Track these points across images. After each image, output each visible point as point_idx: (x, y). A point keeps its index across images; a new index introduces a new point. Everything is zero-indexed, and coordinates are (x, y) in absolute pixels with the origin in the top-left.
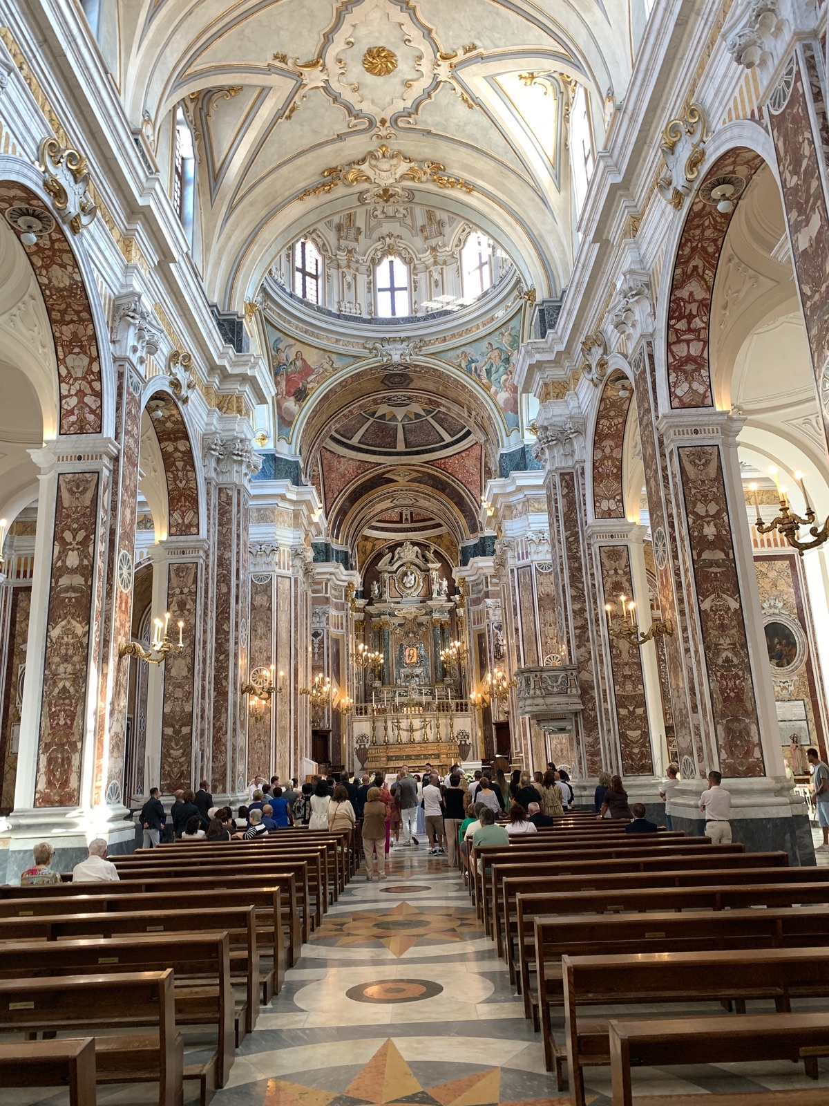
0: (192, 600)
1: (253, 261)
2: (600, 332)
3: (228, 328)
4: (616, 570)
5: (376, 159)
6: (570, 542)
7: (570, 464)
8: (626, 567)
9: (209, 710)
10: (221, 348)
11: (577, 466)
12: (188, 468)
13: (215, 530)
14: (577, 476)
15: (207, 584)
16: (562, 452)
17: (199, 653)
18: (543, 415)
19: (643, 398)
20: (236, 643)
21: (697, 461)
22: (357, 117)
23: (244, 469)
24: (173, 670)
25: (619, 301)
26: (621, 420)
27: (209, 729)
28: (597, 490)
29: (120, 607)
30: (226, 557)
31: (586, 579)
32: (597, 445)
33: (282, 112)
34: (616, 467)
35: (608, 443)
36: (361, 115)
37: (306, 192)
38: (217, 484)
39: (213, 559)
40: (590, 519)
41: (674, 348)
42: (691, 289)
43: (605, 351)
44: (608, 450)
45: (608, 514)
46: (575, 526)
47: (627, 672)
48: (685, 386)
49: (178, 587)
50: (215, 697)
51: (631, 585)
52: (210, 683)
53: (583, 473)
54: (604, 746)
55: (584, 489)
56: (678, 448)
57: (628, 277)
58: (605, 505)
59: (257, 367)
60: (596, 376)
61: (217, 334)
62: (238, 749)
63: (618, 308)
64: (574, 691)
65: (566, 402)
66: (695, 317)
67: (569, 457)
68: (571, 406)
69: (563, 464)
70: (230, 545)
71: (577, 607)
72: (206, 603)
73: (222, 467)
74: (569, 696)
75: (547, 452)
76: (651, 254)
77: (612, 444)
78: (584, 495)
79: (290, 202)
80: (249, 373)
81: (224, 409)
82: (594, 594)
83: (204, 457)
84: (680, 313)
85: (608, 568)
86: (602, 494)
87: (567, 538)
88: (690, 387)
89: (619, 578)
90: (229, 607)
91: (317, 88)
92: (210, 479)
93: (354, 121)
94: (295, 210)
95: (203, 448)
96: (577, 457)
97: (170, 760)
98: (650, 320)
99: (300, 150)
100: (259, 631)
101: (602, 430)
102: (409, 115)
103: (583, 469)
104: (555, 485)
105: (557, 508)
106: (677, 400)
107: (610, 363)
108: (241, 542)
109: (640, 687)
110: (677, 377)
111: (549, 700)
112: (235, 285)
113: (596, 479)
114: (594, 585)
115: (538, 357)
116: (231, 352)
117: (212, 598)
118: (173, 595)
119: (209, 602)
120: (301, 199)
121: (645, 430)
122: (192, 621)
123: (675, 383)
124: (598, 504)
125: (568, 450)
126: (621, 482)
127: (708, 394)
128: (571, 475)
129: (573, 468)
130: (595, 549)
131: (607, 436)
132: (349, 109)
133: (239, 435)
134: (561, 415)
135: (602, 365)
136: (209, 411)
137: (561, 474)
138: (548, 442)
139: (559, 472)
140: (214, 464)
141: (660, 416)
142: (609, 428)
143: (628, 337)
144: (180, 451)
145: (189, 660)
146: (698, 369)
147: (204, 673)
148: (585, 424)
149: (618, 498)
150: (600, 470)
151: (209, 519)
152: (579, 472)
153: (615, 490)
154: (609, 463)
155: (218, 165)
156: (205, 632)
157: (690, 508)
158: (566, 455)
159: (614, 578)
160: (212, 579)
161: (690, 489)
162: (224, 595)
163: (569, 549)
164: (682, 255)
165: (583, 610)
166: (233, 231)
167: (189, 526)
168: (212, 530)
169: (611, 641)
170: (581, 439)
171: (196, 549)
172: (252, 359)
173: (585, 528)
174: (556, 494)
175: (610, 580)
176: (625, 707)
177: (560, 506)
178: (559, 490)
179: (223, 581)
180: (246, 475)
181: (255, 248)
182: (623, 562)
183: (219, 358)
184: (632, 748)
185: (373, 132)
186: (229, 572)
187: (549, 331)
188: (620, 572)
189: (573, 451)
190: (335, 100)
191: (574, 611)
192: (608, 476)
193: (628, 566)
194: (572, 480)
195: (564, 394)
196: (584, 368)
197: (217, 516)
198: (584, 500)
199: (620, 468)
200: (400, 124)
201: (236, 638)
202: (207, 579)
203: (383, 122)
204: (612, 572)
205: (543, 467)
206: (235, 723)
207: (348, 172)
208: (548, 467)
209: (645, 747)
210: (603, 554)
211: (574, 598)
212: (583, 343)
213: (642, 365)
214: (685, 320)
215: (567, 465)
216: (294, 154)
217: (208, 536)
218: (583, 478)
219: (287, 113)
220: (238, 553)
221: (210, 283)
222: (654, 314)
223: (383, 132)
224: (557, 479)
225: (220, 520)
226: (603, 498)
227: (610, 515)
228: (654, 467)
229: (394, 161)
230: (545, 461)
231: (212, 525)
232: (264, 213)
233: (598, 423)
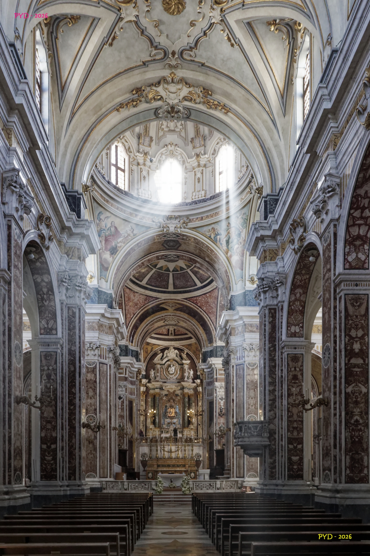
0: (54, 374)
1: (87, 154)
2: (302, 218)
3: (71, 201)
4: (295, 368)
5: (168, 83)
6: (271, 351)
7: (275, 302)
8: (301, 366)
9: (66, 436)
10: (68, 215)
11: (279, 304)
12: (50, 293)
13: (66, 332)
14: (279, 311)
15: (62, 365)
16: (271, 295)
17: (59, 404)
18: (262, 271)
19: (327, 261)
20: (80, 400)
21: (355, 304)
22: (156, 48)
23: (82, 296)
24: (45, 413)
25: (319, 196)
26: (308, 277)
27: (66, 446)
28: (290, 319)
29: (16, 375)
30: (73, 349)
31: (278, 373)
32: (292, 291)
33: (106, 39)
34: (302, 306)
35: (299, 291)
36: (159, 47)
37: (121, 106)
38: (67, 304)
39: (66, 351)
40: (284, 337)
41: (351, 229)
42: (367, 189)
43: (305, 231)
44: (298, 295)
45: (294, 335)
46: (275, 341)
47: (295, 425)
48: (354, 255)
49: (46, 365)
50: (69, 429)
51: (303, 377)
52: (66, 421)
53: (282, 309)
54: (279, 464)
55: (282, 319)
56: (345, 294)
57: (327, 178)
58: (293, 329)
59: (90, 229)
60: (296, 248)
61: (66, 205)
62: (82, 458)
63: (318, 201)
64: (266, 434)
65: (276, 263)
66: (366, 208)
67: (275, 299)
68: (279, 266)
69: (271, 303)
70: (75, 343)
71: (272, 388)
72: (62, 376)
73: (70, 293)
74: (263, 437)
75: (262, 295)
76: (344, 162)
77: (301, 291)
78: (282, 323)
79: (110, 112)
80: (86, 232)
81: (70, 256)
82: (282, 382)
83: (59, 286)
84: (358, 205)
85: (291, 367)
86: (292, 322)
87: (269, 348)
88: (357, 256)
89: (296, 373)
90: (75, 379)
91: (130, 21)
92: (63, 300)
93: (154, 52)
94: (114, 119)
95: (58, 281)
96: (279, 299)
97: (45, 462)
98: (337, 209)
99: (118, 72)
100: (90, 394)
101: (297, 282)
102: (191, 49)
103: (282, 306)
104: (265, 316)
105: (265, 330)
106: (348, 264)
107: (307, 239)
108: (82, 341)
109: (301, 433)
110: (350, 249)
111: (252, 439)
112: (76, 171)
113: (289, 313)
114: (282, 376)
115: (262, 233)
116: (74, 217)
117: (66, 373)
118: (44, 370)
119: (64, 376)
120: (118, 110)
121: (326, 282)
122: (55, 386)
123: (348, 253)
124: (289, 328)
125: (275, 294)
126: (303, 316)
127: (367, 261)
128: (275, 309)
129: (277, 305)
130: (285, 355)
131: (299, 286)
132: (151, 41)
133: (79, 274)
134: (272, 272)
135: (302, 239)
136: (61, 256)
137: (270, 309)
138: (264, 288)
139: (268, 307)
140: (65, 291)
141: (337, 274)
142: (300, 282)
143: (322, 221)
144: (45, 282)
145: (54, 408)
146: (363, 245)
147: (62, 415)
148: (286, 278)
149: (301, 325)
150: (293, 308)
151: (63, 325)
152: (280, 308)
153: (300, 320)
154: (298, 303)
155: (64, 80)
156: (62, 392)
157: (347, 333)
158: (273, 297)
159: (294, 373)
160: (66, 362)
161: (349, 320)
162: (72, 372)
163: (270, 355)
164: (365, 164)
165: (274, 390)
166: (74, 131)
167: (51, 329)
168: (64, 332)
169: (288, 408)
170: (283, 287)
171: (56, 343)
172: (87, 223)
173: (280, 343)
174: (265, 321)
175: (291, 374)
176: (292, 444)
177: (267, 328)
178: (267, 319)
179: (72, 364)
180: (83, 299)
181: (88, 145)
182: (300, 364)
183: (67, 221)
184: (294, 465)
185: (167, 62)
186: (75, 358)
187: (270, 215)
188: (298, 369)
189: (278, 295)
190: (142, 33)
191: (269, 391)
192: (297, 311)
193: (302, 366)
194: (275, 313)
195: (275, 258)
196: (290, 242)
197: (67, 324)
198: (282, 326)
199: (304, 307)
200: (185, 56)
201: (80, 397)
202: (62, 362)
203: (173, 53)
204: (293, 369)
205: (259, 304)
206: (80, 444)
207: (149, 92)
208: (262, 304)
209: (301, 465)
210: (289, 359)
211: (270, 384)
212: (292, 225)
213: (329, 240)
214: (359, 211)
215: (273, 304)
216: (114, 74)
217: (63, 336)
218: (282, 312)
219: (110, 41)
220: (80, 347)
221: (60, 169)
222: (341, 206)
223: (173, 63)
224: (267, 312)
225: (69, 326)
226: (293, 325)
227: (295, 335)
228: (329, 306)
229: (180, 86)
230: (261, 300)
231: (64, 330)
232: (93, 119)
233: (294, 278)
